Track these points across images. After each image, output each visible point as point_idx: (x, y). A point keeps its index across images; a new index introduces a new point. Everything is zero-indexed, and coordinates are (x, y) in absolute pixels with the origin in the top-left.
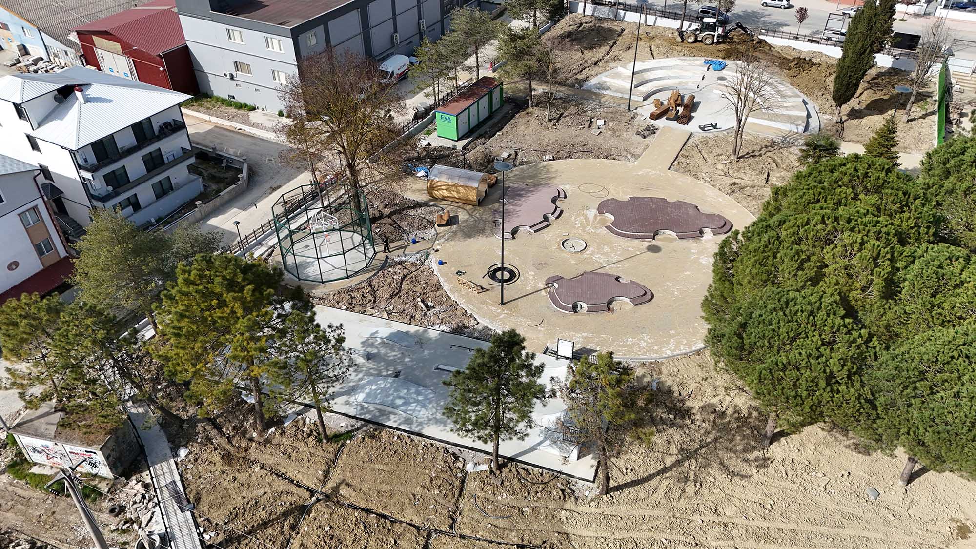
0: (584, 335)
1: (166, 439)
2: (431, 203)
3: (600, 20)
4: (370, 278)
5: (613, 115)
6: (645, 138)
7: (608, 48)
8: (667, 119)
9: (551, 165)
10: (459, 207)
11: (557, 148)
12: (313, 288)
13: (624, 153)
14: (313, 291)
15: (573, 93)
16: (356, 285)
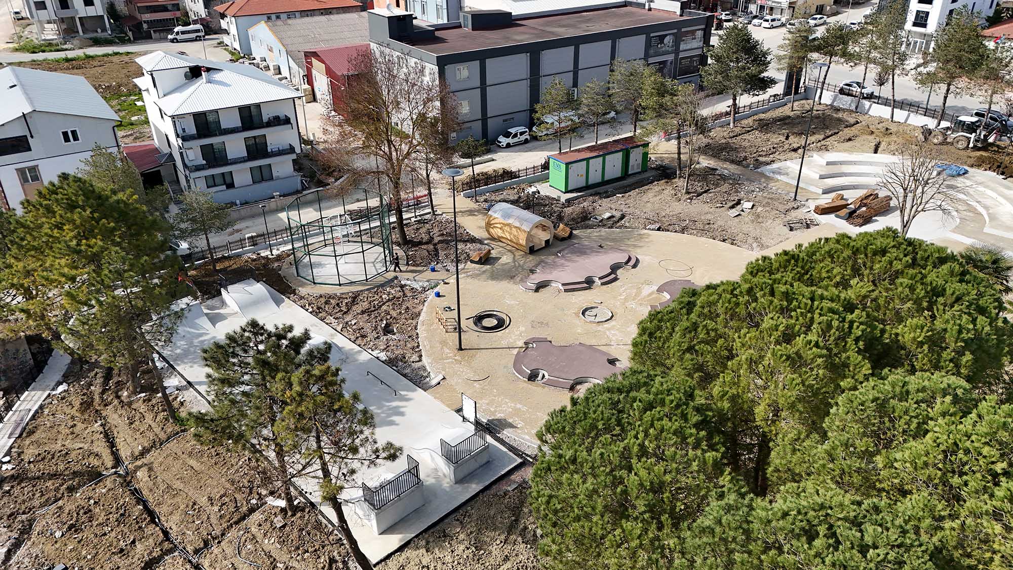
0: (519, 406)
1: (62, 374)
2: (486, 242)
3: (838, 110)
4: (361, 291)
5: (772, 201)
6: (791, 229)
7: (822, 137)
8: (837, 216)
9: (649, 235)
10: (509, 251)
11: (674, 221)
12: (303, 285)
13: (750, 240)
14: (300, 289)
15: (739, 173)
16: (343, 294)
